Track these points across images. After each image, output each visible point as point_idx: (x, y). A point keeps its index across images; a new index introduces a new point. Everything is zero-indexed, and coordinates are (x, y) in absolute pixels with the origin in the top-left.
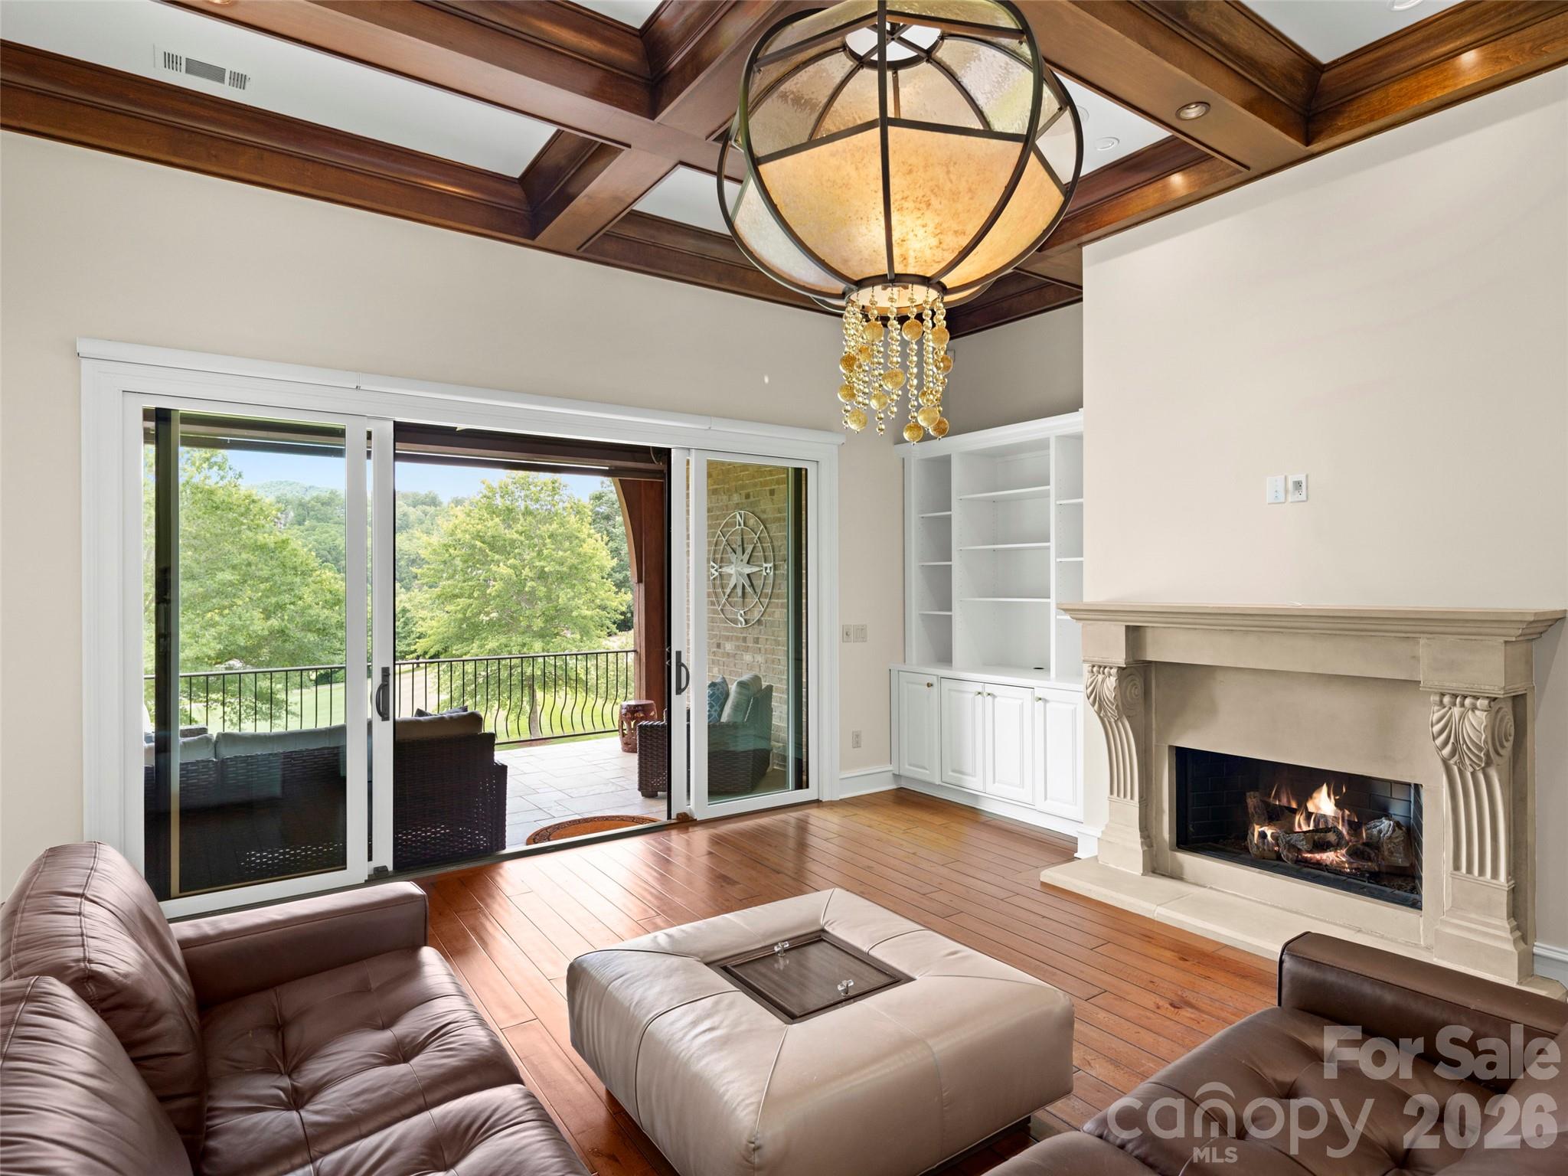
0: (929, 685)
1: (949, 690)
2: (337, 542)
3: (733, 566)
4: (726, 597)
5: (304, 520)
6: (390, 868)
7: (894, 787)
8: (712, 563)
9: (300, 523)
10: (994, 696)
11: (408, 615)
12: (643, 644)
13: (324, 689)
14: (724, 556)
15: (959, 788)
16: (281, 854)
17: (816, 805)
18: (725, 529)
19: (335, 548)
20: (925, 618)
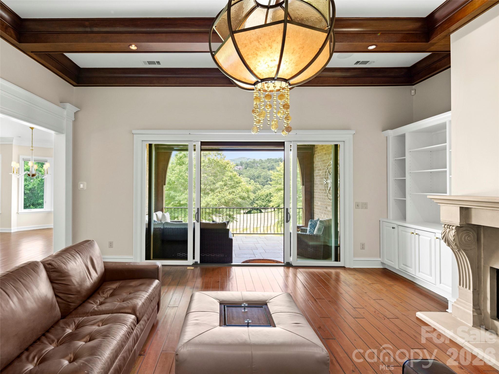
0: (393, 228)
1: (402, 231)
2: (255, 174)
3: (329, 180)
4: (328, 191)
5: (247, 168)
6: (199, 262)
7: (381, 267)
8: (324, 179)
9: (246, 169)
10: (419, 235)
11: (271, 195)
12: (304, 206)
13: (249, 215)
14: (328, 176)
15: (406, 272)
16: (183, 254)
17: (343, 268)
18: (328, 167)
19: (254, 175)
20: (396, 200)
